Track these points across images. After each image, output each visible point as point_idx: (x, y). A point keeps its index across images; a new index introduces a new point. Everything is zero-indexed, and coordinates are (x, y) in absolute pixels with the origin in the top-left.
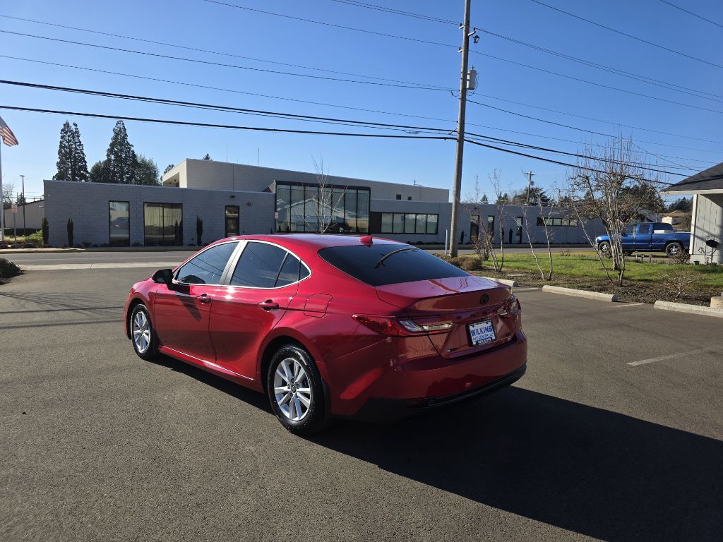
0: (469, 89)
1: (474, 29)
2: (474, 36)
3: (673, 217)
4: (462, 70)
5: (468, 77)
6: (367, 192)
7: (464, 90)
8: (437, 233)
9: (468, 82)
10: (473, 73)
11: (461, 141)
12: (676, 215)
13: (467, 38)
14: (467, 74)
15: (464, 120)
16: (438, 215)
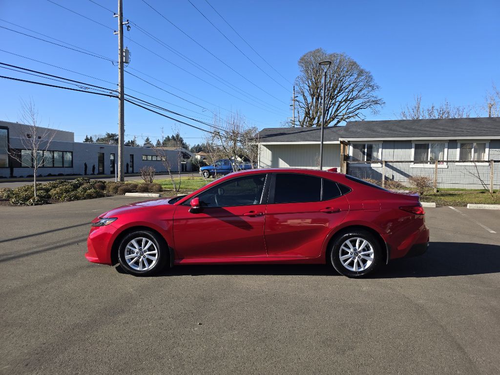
0: (125, 62)
1: (128, 21)
2: (127, 25)
3: (201, 155)
4: (119, 48)
5: (124, 54)
6: (6, 131)
7: (122, 63)
8: (72, 167)
9: (124, 58)
10: (127, 51)
11: (122, 99)
12: (202, 154)
13: (122, 25)
14: (123, 52)
15: (123, 84)
16: (72, 152)
